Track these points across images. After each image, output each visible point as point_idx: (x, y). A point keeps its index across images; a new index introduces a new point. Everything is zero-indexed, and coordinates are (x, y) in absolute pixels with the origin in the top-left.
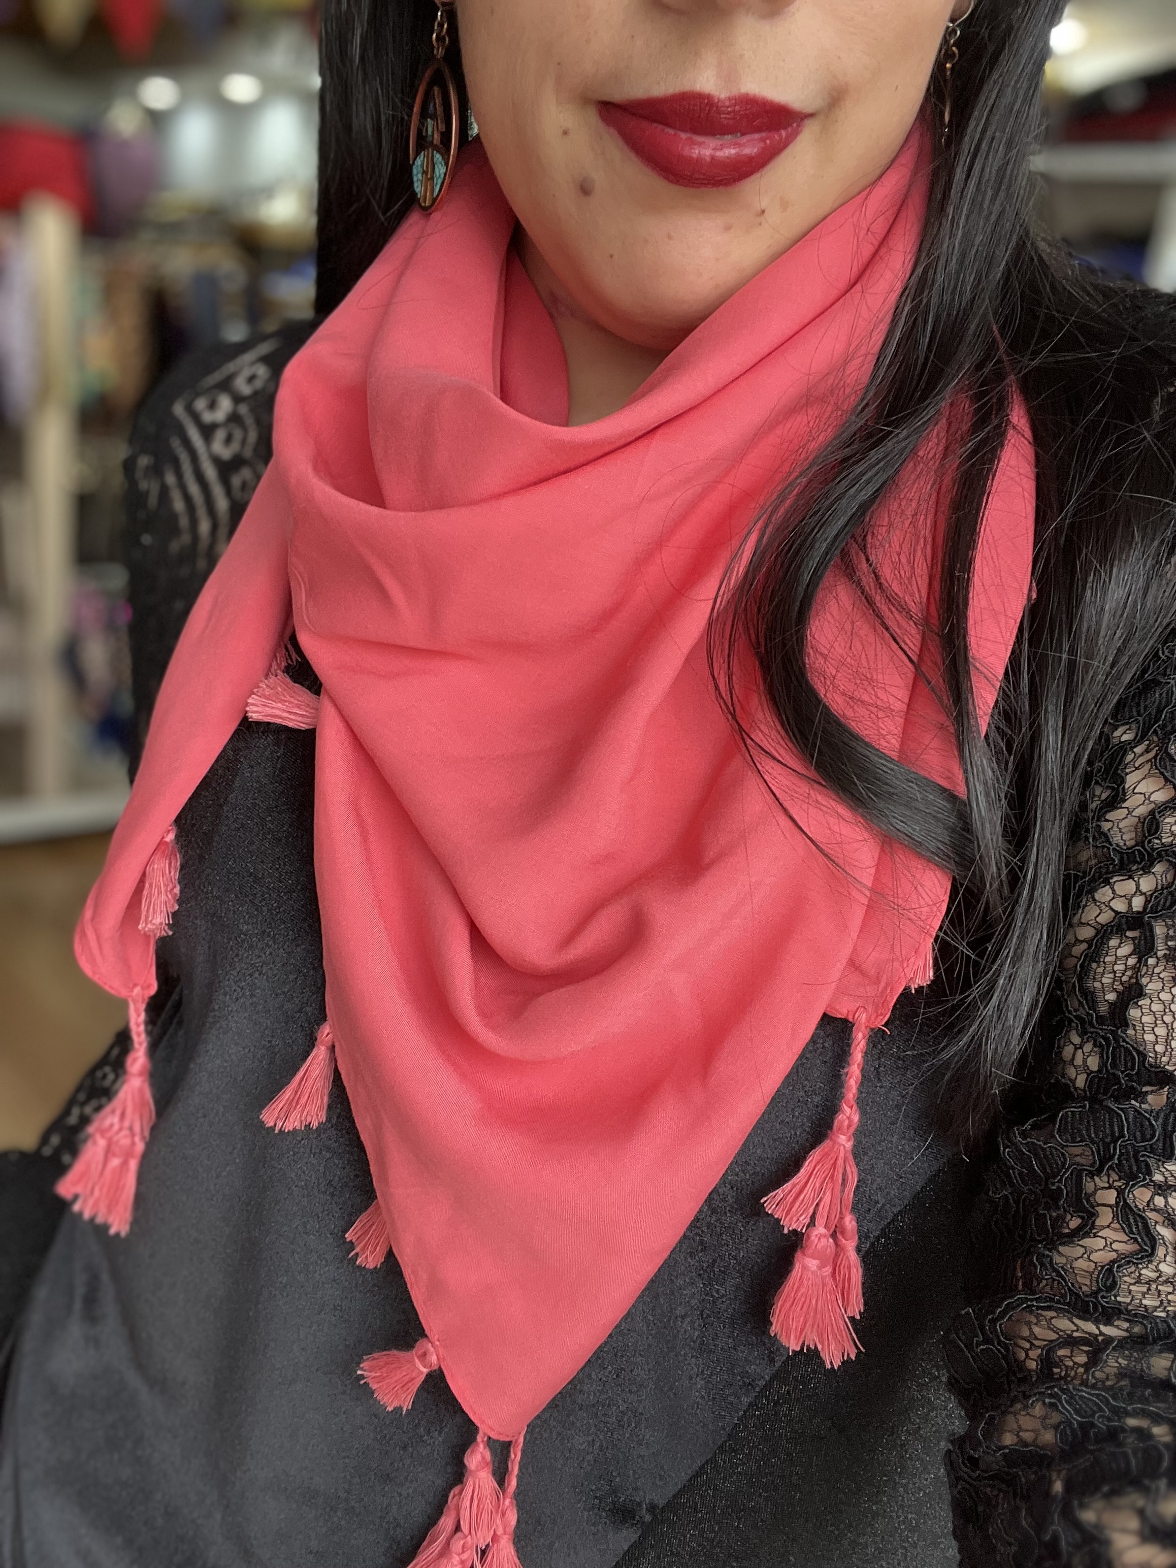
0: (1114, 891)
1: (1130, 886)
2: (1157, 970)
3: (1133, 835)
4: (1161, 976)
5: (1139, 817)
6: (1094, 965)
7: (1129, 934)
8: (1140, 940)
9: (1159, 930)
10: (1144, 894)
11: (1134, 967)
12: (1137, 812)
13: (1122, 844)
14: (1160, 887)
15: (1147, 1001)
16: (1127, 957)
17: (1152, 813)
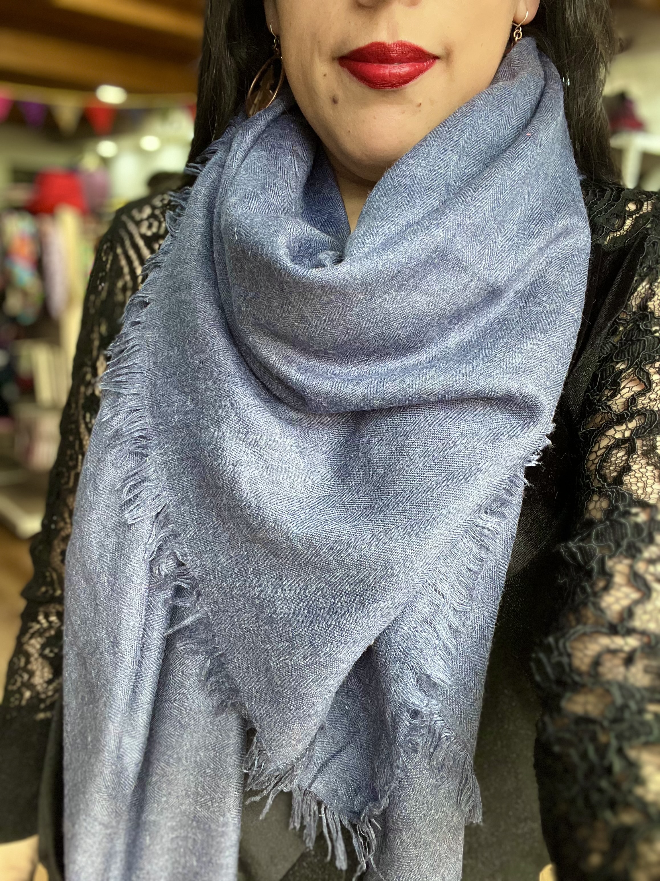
0: (615, 430)
1: (624, 427)
2: (638, 459)
3: (623, 406)
4: (641, 462)
5: (626, 398)
6: (605, 464)
7: (622, 446)
8: (629, 447)
9: (639, 443)
10: (629, 429)
11: (626, 460)
12: (625, 396)
13: (617, 411)
14: (638, 425)
15: (634, 472)
16: (622, 456)
17: (633, 395)
